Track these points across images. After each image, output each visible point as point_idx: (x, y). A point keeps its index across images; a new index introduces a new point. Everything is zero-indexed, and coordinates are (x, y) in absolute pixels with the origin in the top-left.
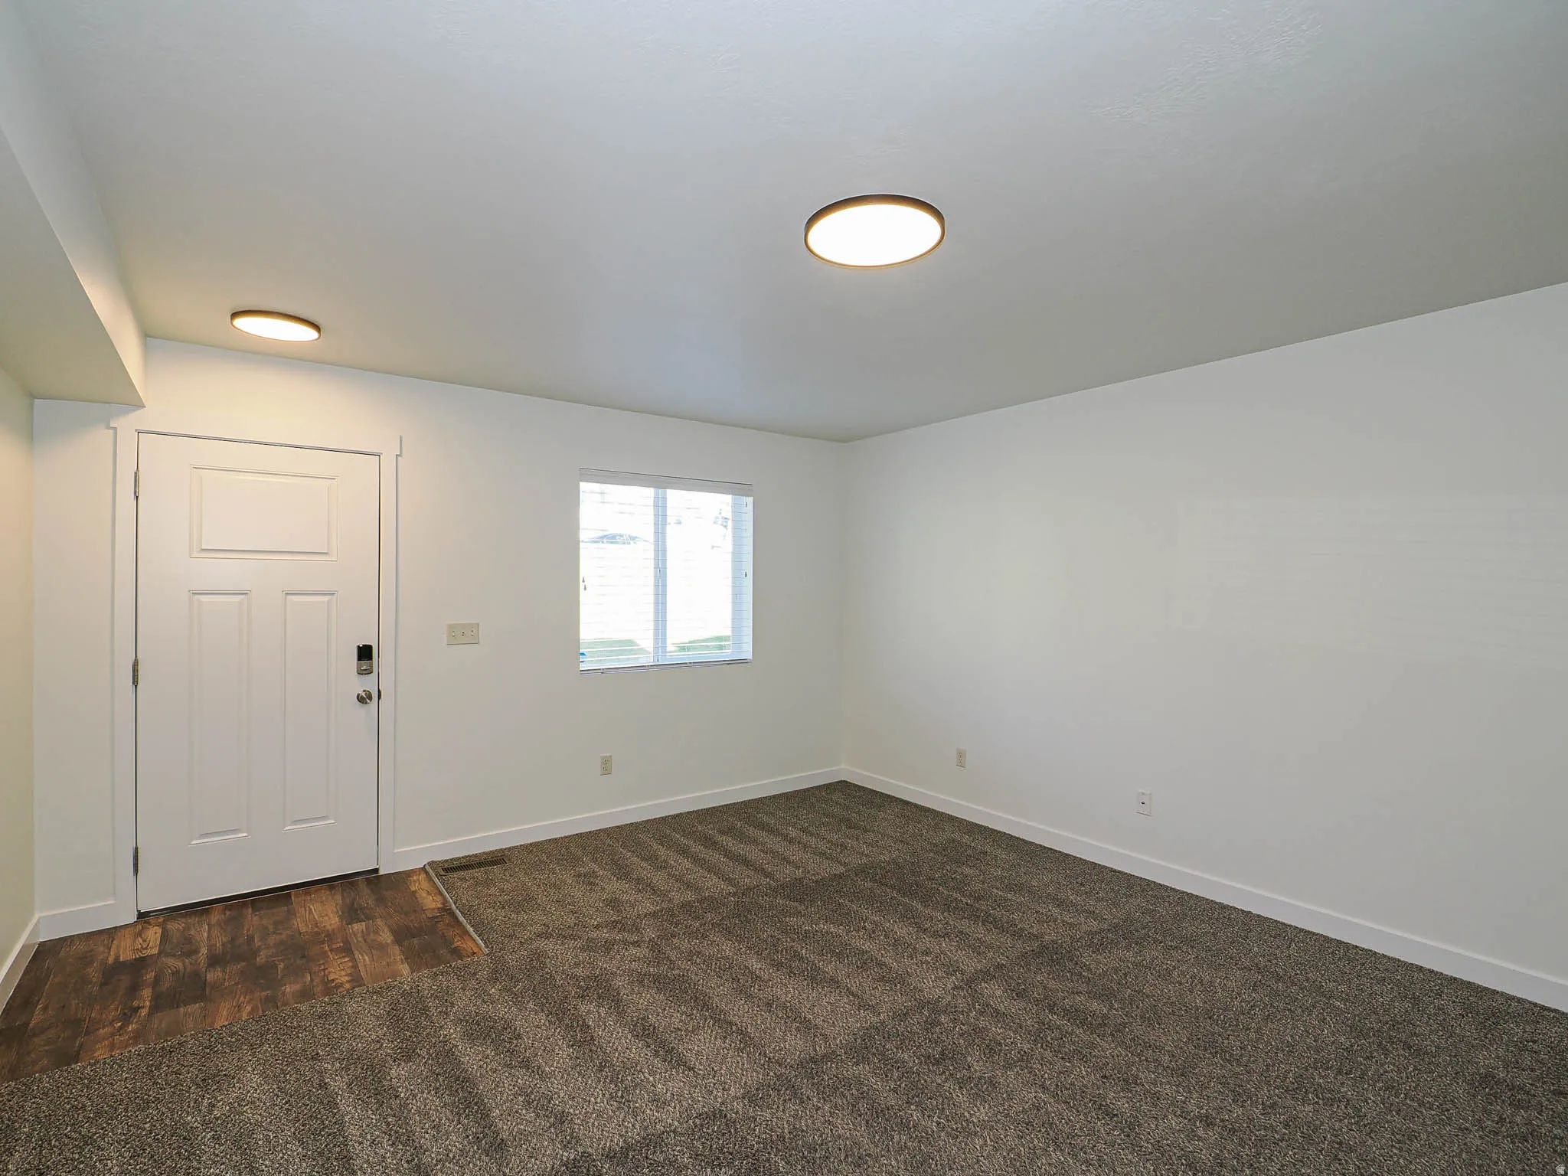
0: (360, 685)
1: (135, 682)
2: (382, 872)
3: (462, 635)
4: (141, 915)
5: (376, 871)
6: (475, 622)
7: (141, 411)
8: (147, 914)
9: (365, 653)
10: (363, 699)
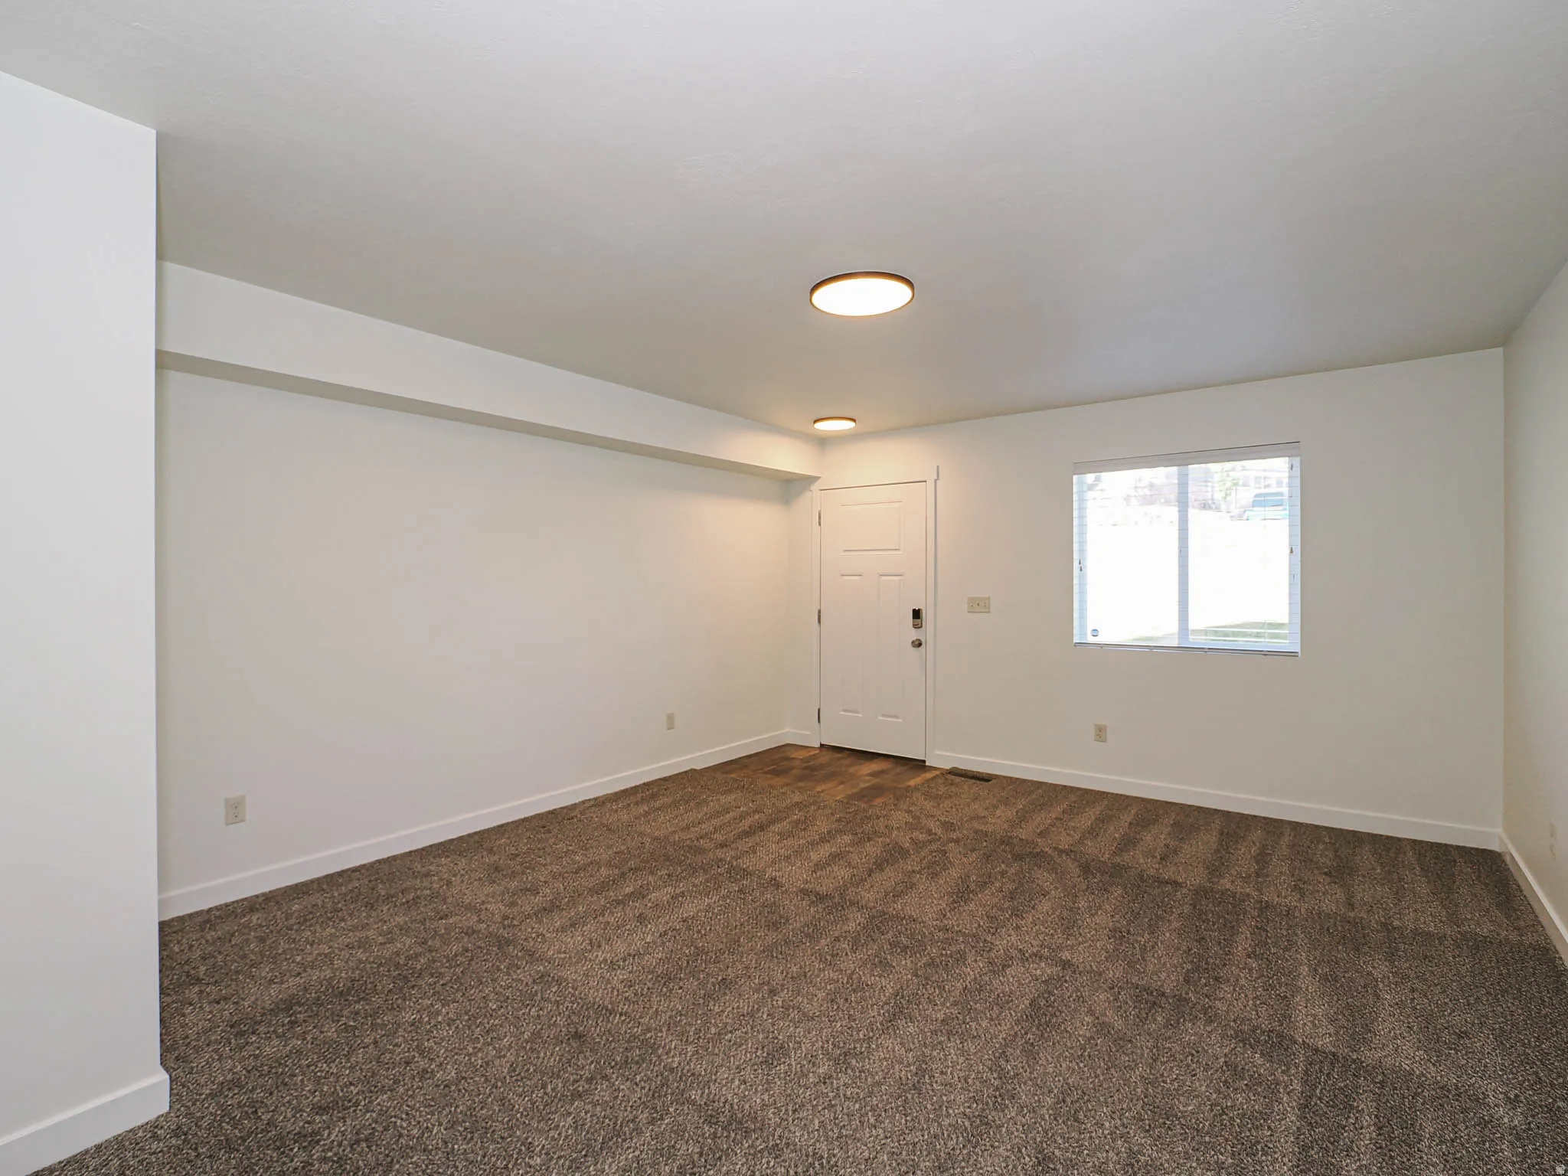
0: (914, 635)
1: (819, 622)
2: (927, 764)
3: (979, 605)
4: (822, 745)
5: (924, 761)
6: (987, 596)
7: (820, 480)
8: (824, 745)
9: (917, 614)
10: (918, 644)
